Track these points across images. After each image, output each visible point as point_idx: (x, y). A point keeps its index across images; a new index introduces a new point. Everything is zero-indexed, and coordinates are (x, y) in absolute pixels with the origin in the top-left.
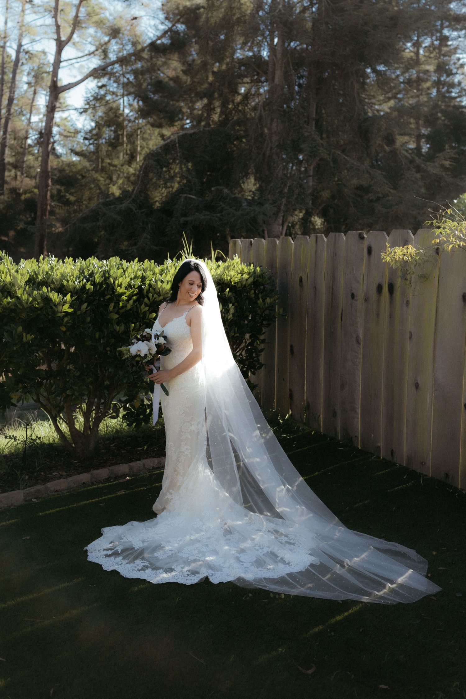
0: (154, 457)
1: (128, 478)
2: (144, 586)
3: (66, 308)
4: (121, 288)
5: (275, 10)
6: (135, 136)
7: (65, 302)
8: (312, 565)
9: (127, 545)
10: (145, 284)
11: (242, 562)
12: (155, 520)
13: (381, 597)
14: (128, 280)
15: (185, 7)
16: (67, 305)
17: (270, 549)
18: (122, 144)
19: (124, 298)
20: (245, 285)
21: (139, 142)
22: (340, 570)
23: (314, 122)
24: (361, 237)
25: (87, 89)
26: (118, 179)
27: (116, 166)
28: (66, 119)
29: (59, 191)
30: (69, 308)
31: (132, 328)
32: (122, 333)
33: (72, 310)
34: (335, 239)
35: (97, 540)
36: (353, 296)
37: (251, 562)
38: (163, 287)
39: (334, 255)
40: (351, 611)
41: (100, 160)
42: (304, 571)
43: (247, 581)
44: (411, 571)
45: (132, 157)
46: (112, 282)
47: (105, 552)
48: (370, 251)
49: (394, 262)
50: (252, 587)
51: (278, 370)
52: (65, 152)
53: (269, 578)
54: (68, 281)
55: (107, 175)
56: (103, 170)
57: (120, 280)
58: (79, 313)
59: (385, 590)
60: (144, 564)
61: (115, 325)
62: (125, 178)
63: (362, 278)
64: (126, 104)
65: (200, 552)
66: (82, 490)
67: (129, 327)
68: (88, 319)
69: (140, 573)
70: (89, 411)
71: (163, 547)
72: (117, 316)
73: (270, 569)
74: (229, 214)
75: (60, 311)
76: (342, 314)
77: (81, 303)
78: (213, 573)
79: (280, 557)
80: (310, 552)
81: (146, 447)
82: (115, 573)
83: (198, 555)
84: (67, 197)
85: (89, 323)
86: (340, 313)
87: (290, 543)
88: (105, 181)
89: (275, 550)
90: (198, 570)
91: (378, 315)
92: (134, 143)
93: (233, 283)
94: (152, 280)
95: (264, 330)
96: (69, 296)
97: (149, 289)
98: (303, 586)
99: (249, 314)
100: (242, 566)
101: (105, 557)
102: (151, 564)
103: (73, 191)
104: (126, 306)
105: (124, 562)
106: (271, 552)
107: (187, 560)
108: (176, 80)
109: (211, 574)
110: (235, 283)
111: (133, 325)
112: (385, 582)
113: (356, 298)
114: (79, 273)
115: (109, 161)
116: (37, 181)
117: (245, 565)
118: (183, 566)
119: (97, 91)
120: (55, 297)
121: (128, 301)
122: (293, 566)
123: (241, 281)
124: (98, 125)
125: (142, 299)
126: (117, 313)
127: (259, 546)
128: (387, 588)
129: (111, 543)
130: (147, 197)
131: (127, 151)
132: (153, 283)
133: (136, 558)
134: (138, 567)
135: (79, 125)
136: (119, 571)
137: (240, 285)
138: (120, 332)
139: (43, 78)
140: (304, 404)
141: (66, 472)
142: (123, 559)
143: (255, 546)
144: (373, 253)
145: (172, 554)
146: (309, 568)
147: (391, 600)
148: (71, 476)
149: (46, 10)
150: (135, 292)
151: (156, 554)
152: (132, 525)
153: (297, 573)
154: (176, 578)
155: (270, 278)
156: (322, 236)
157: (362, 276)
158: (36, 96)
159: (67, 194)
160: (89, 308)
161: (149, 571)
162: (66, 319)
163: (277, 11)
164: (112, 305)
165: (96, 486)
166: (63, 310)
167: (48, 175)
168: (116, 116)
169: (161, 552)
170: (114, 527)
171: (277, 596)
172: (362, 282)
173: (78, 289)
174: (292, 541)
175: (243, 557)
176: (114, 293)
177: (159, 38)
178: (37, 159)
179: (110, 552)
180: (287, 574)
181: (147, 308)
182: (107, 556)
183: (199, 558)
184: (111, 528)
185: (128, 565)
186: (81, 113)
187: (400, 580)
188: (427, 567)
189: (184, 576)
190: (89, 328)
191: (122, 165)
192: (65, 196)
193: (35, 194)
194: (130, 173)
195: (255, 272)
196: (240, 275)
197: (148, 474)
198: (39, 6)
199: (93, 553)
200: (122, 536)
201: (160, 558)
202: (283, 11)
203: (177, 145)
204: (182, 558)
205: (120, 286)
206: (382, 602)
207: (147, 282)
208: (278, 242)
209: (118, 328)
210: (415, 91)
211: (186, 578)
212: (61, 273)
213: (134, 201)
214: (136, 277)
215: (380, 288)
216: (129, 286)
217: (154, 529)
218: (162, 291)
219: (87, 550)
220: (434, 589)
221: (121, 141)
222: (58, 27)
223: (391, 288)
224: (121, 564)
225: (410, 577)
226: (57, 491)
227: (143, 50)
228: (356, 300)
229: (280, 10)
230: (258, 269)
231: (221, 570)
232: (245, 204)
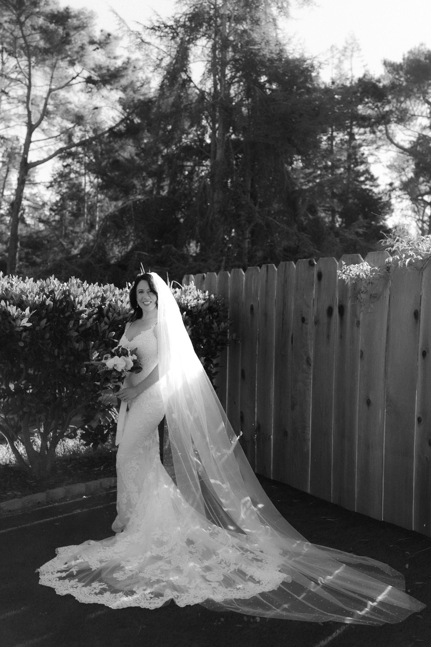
0: (111, 477)
1: (84, 497)
2: (103, 612)
3: (25, 322)
4: (81, 305)
5: (217, 98)
6: (95, 208)
7: (24, 316)
8: (283, 583)
9: (83, 566)
10: (105, 304)
11: (209, 581)
12: (114, 539)
13: (363, 617)
14: (89, 298)
15: (139, 100)
16: (26, 320)
17: (238, 566)
18: (83, 215)
19: (84, 316)
20: (200, 311)
21: (98, 213)
22: (314, 588)
23: (249, 194)
24: (311, 264)
25: (54, 167)
26: (79, 243)
27: (77, 233)
28: (35, 194)
29: (27, 254)
30: (27, 322)
31: (91, 346)
32: (81, 351)
33: (31, 324)
34: (286, 268)
35: (51, 561)
36: (303, 320)
37: (217, 582)
38: (123, 306)
39: (285, 284)
40: (334, 635)
41: (64, 228)
42: (276, 589)
43: (218, 603)
44: (390, 587)
45: (92, 226)
46: (72, 299)
47: (59, 574)
48: (320, 276)
49: (349, 279)
50: (222, 611)
51: (229, 395)
52: (33, 223)
53: (240, 599)
54: (27, 296)
55: (69, 241)
56: (66, 236)
57: (81, 298)
58: (38, 328)
59: (367, 609)
60: (102, 587)
61: (75, 343)
62: (86, 243)
63: (312, 302)
64: (87, 181)
65: (162, 572)
66: (37, 509)
67: (89, 345)
68: (47, 336)
69: (97, 597)
70: (46, 432)
71: (123, 567)
72: (76, 334)
73: (239, 588)
74: (177, 268)
75: (18, 325)
76: (292, 338)
77: (41, 319)
78: (179, 595)
79: (249, 575)
80: (279, 569)
81: (102, 467)
82: (70, 597)
83: (161, 575)
84: (34, 259)
85: (49, 339)
86: (290, 336)
87: (257, 560)
88: (68, 245)
89: (244, 567)
90: (161, 592)
91: (328, 336)
92: (94, 214)
93: (189, 308)
94: (112, 300)
95: (218, 354)
96: (27, 310)
97: (109, 309)
98: (278, 607)
99: (204, 338)
100: (210, 586)
101: (59, 580)
102: (109, 586)
103: (39, 253)
104: (86, 324)
105: (80, 585)
106: (238, 569)
107: (149, 581)
108: (131, 161)
109: (176, 597)
110: (191, 308)
111: (93, 343)
112: (365, 600)
113: (306, 321)
114: (38, 289)
115: (71, 228)
116: (8, 245)
117: (214, 585)
118: (145, 587)
119: (62, 169)
120: (13, 310)
121: (88, 319)
122: (264, 584)
123: (197, 306)
124: (63, 199)
125: (101, 318)
126: (77, 331)
127: (225, 563)
128: (369, 607)
129: (66, 563)
130: (105, 254)
131: (87, 221)
132: (113, 302)
133: (93, 580)
134: (95, 591)
135: (46, 199)
136: (74, 596)
137: (196, 310)
138: (80, 350)
139: (15, 158)
140: (255, 425)
141: (21, 492)
142: (79, 581)
143: (220, 563)
144: (323, 278)
145: (133, 575)
146: (281, 586)
147: (375, 620)
148: (26, 495)
149: (19, 101)
150: (95, 311)
151: (115, 575)
152: (89, 544)
153: (270, 592)
154: (138, 601)
155: (223, 305)
156: (273, 266)
157: (312, 301)
158: (9, 173)
159: (34, 257)
160: (48, 324)
161: (107, 594)
162: (24, 334)
163: (219, 98)
164: (72, 322)
165: (52, 505)
166: (22, 324)
167: (17, 238)
168: (78, 191)
169: (121, 573)
170: (70, 547)
171: (252, 620)
172: (312, 306)
173: (38, 305)
174: (258, 558)
175: (209, 576)
176: (74, 310)
177: (117, 125)
178: (8, 228)
179: (64, 574)
180: (260, 594)
181: (107, 327)
182: (61, 578)
183: (162, 579)
184: (66, 547)
185: (84, 588)
186: (48, 188)
187: (380, 598)
188: (404, 582)
189: (147, 600)
190: (48, 344)
191: (83, 232)
192: (32, 258)
193: (5, 257)
194: (90, 240)
195: (209, 299)
196: (196, 300)
197: (105, 493)
198: (14, 98)
199: (46, 576)
200: (78, 556)
201: (120, 580)
202: (224, 99)
203: (132, 209)
204: (143, 578)
205: (81, 303)
206: (368, 623)
207: (107, 303)
208: (229, 275)
209: (77, 345)
210: (330, 176)
211: (149, 601)
212: (21, 289)
213: (93, 256)
214: (97, 297)
215: (330, 311)
216: (89, 305)
217: (112, 548)
218: (122, 310)
219: (38, 573)
220: (417, 606)
221: (82, 212)
222: (29, 113)
223: (342, 310)
224: (76, 588)
225: (390, 594)
226: (10, 511)
227: (103, 134)
228: (307, 324)
229: (222, 98)
230: (213, 296)
231: (187, 591)
232: (191, 260)
